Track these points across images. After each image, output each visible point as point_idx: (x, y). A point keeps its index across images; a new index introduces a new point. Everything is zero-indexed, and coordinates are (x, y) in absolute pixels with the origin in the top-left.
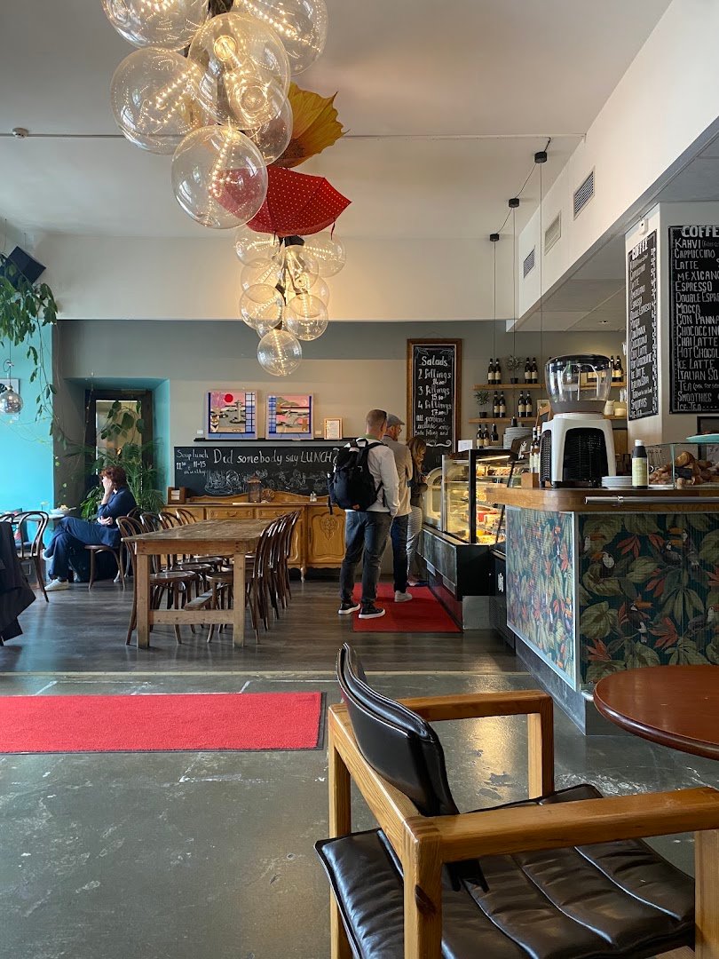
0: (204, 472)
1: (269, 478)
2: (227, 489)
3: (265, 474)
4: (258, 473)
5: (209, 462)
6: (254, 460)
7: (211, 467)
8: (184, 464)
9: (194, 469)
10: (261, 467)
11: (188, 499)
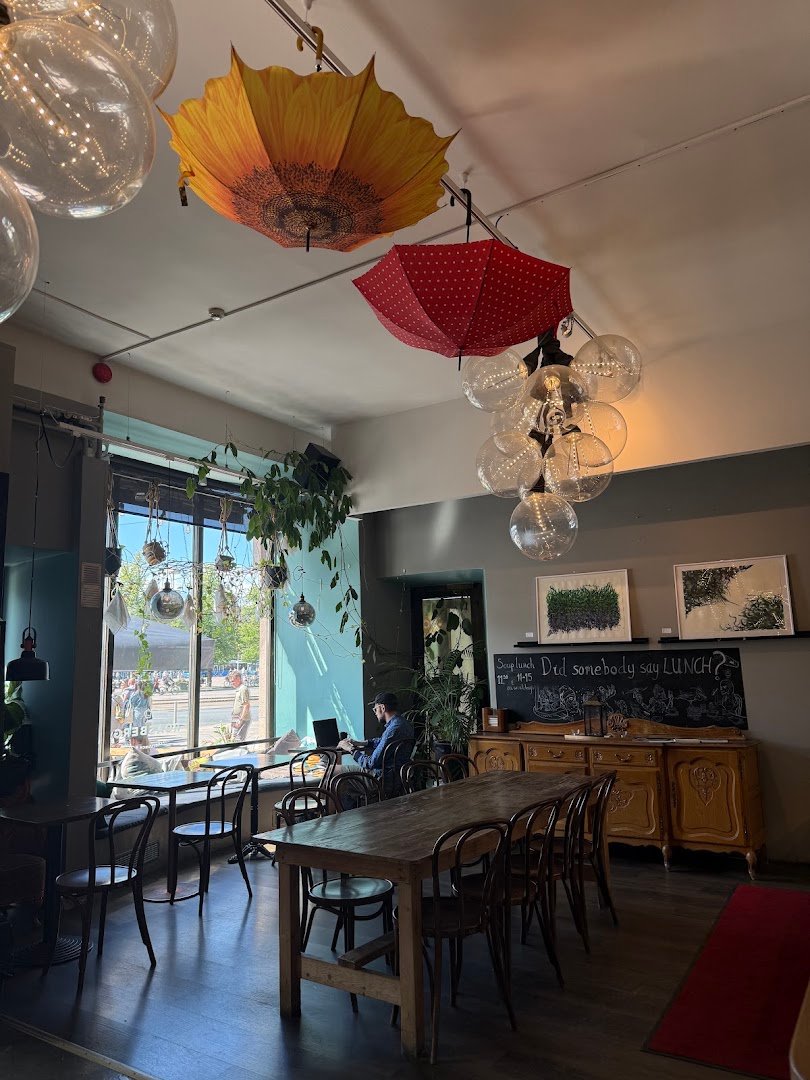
0: (531, 688)
1: (617, 697)
2: (561, 712)
3: (611, 691)
4: (602, 690)
5: (536, 673)
6: (595, 671)
7: (538, 680)
8: (507, 677)
9: (518, 683)
10: (606, 680)
11: (511, 725)
